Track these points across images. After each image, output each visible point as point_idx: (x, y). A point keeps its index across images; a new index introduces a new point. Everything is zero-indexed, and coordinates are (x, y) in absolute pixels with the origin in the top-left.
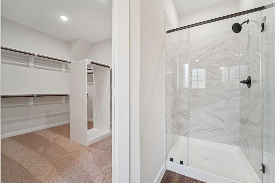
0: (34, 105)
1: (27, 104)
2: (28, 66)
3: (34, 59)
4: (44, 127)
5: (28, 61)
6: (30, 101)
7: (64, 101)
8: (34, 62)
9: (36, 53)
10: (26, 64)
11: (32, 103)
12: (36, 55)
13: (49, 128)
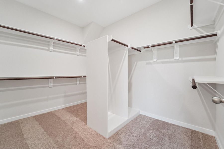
0: (53, 86)
1: (48, 85)
2: (48, 50)
3: (54, 43)
4: (62, 106)
5: (49, 45)
6: (50, 83)
7: (78, 82)
8: (54, 46)
9: (56, 37)
10: (47, 48)
11: (52, 84)
12: (55, 39)
13: (66, 108)
